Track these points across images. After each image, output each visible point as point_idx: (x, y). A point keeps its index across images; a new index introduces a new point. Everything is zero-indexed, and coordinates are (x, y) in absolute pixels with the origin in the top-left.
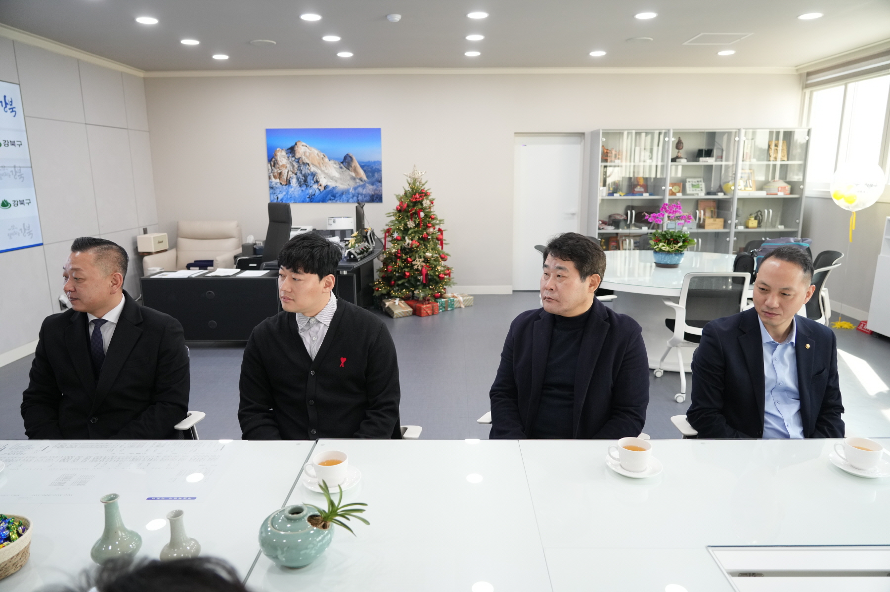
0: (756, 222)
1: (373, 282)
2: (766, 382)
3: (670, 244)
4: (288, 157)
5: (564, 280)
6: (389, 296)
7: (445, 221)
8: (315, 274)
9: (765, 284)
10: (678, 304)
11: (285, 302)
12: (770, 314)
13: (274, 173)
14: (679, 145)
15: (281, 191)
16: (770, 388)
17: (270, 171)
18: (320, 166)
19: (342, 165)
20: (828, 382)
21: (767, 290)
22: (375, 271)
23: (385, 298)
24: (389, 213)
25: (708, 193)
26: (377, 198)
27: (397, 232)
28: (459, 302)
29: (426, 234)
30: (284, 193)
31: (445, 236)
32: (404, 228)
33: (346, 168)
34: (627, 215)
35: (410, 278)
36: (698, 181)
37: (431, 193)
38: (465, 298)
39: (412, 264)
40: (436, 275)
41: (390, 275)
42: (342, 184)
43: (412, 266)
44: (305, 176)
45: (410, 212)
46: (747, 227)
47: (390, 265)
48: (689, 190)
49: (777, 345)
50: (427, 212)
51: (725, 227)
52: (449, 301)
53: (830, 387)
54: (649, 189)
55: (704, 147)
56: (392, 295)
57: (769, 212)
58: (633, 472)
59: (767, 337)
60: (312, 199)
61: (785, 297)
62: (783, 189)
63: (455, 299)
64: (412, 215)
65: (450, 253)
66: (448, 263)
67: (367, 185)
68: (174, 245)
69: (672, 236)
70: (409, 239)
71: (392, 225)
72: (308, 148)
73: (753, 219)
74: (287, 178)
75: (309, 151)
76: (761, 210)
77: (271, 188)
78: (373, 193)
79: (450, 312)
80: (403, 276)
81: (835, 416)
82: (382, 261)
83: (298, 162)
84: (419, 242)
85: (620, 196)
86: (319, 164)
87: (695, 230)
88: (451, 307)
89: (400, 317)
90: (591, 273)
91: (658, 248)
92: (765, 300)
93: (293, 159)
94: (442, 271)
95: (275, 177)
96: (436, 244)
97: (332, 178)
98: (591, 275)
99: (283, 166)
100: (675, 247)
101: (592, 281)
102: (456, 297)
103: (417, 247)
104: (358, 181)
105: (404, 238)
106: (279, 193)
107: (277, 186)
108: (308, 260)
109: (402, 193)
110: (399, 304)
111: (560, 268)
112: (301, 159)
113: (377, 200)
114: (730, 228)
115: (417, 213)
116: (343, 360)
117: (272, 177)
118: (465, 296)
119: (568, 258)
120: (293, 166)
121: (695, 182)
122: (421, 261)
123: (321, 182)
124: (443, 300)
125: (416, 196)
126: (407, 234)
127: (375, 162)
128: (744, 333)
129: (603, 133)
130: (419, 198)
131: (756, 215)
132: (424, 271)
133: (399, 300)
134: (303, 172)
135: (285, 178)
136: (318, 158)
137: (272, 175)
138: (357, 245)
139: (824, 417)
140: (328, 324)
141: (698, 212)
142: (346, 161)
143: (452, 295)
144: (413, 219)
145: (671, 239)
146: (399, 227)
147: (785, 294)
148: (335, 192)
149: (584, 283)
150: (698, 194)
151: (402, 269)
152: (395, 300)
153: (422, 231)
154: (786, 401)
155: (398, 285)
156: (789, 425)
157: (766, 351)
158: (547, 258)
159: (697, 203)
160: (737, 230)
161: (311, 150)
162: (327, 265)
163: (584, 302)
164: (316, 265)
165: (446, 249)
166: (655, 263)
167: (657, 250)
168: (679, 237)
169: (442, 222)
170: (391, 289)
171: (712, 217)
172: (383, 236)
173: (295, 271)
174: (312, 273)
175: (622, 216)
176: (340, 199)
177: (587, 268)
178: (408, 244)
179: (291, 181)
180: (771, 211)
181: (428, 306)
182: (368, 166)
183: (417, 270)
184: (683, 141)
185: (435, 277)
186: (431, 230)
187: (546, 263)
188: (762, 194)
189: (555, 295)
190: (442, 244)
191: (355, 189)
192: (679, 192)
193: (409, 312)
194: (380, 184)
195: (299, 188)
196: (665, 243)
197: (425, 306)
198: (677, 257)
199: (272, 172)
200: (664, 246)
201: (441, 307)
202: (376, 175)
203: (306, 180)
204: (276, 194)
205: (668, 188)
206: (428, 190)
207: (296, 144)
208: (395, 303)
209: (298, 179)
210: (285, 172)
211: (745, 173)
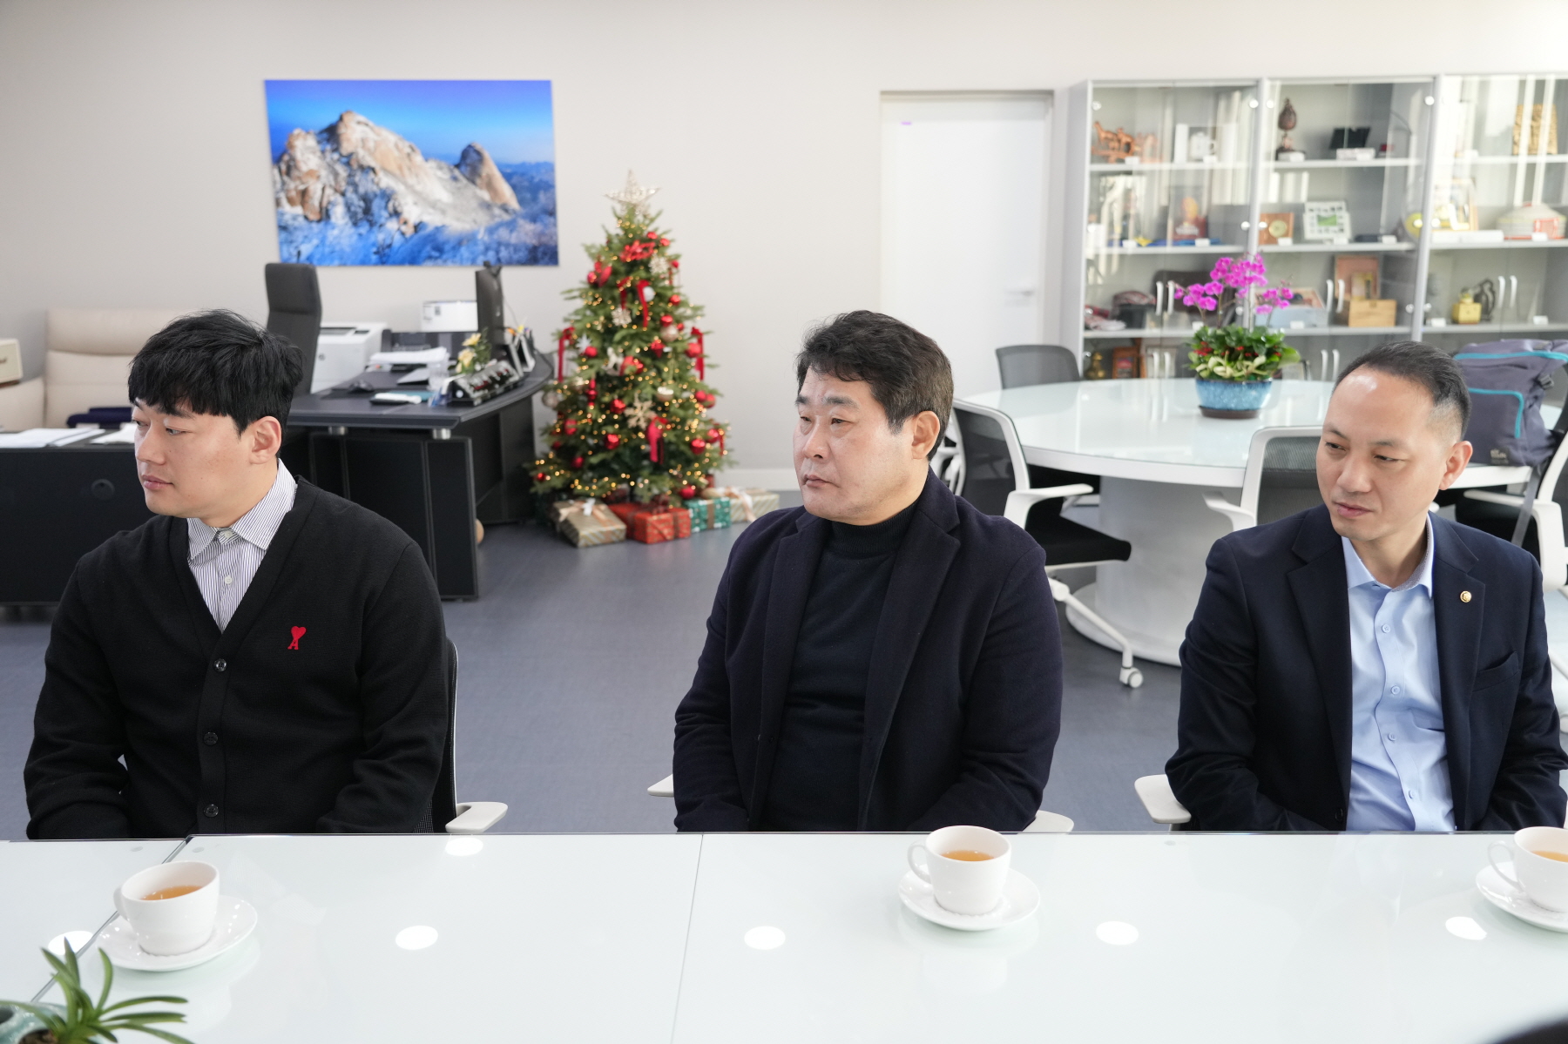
0: (1478, 307)
1: (533, 458)
2: (1356, 688)
3: (1236, 359)
4: (323, 152)
5: (847, 432)
6: (567, 493)
7: (706, 311)
8: (224, 415)
9: (1336, 432)
10: (1239, 505)
11: (152, 490)
12: (1350, 508)
13: (287, 191)
14: (1286, 119)
15: (306, 237)
16: (1371, 703)
17: (279, 186)
18: (403, 176)
19: (457, 172)
20: (1523, 687)
21: (1343, 449)
22: (537, 433)
23: (560, 499)
24: (570, 291)
25: (1359, 239)
26: (543, 254)
27: (588, 337)
28: (743, 507)
29: (659, 342)
30: (315, 242)
31: (709, 347)
32: (604, 326)
33: (468, 179)
34: (1155, 292)
35: (621, 450)
36: (1333, 209)
37: (672, 241)
38: (758, 499)
39: (623, 414)
40: (685, 443)
41: (572, 442)
42: (458, 219)
43: (624, 420)
44: (367, 199)
45: (618, 286)
46: (1454, 321)
47: (572, 418)
48: (1311, 230)
49: (1383, 594)
50: (664, 288)
51: (1398, 322)
52: (718, 507)
53: (1528, 701)
54: (1213, 230)
55: (1348, 122)
56: (576, 492)
57: (1508, 284)
58: (961, 914)
59: (1359, 571)
60: (384, 256)
61: (1384, 464)
62: (1546, 225)
63: (733, 501)
64: (624, 294)
65: (721, 390)
66: (716, 414)
67: (521, 222)
68: (37, 369)
69: (1240, 340)
70: (617, 355)
71: (577, 321)
72: (372, 129)
73: (1469, 300)
74: (321, 203)
75: (376, 138)
76: (1492, 278)
77: (283, 228)
78: (534, 242)
79: (720, 532)
80: (604, 445)
81: (1538, 776)
82: (555, 409)
83: (348, 164)
84: (640, 362)
85: (1139, 245)
86: (400, 168)
87: (1324, 329)
88: (722, 521)
89: (595, 545)
90: (914, 409)
91: (1206, 369)
92: (1340, 473)
93: (336, 156)
94: (697, 432)
95: (291, 201)
96: (684, 368)
97: (434, 205)
98: (916, 415)
99: (311, 173)
100: (1247, 367)
101: (920, 429)
102: (736, 497)
103: (639, 373)
104: (497, 211)
105: (604, 351)
106: (303, 242)
107: (296, 224)
108: (200, 380)
109: (601, 240)
110: (592, 513)
111: (837, 401)
112: (354, 157)
113: (546, 259)
114: (1411, 324)
115: (635, 293)
116: (298, 633)
117: (284, 201)
118: (762, 494)
119: (854, 374)
120: (336, 175)
121: (1326, 211)
122: (645, 408)
123: (405, 215)
124: (702, 503)
125: (633, 248)
126: (611, 343)
127: (538, 166)
128: (1304, 563)
129: (1096, 90)
130: (641, 253)
131: (1478, 290)
132: (654, 435)
133: (596, 504)
134: (361, 190)
135: (316, 204)
136: (396, 153)
137: (282, 196)
138: (478, 367)
139: (1512, 778)
140: (265, 546)
141: (1330, 284)
142: (468, 163)
143: (727, 491)
144: (627, 305)
145: (1239, 348)
146: (592, 325)
147: (1384, 458)
148: (441, 238)
149: (899, 436)
150: (1331, 241)
151: (600, 427)
152: (585, 502)
153: (649, 335)
154: (1410, 736)
155: (592, 468)
156: (1415, 794)
157: (1357, 606)
158: (806, 380)
159: (1333, 262)
160: (1427, 329)
161: (378, 135)
162: (257, 392)
163: (903, 484)
164: (225, 394)
165: (711, 379)
166: (1201, 407)
167: (1204, 374)
168: (1259, 341)
169: (699, 312)
170: (574, 477)
171: (1368, 297)
172: (556, 346)
173: (170, 409)
174: (215, 412)
175: (1144, 296)
176: (455, 256)
177: (903, 398)
178: (615, 367)
179: (331, 213)
180: (1514, 280)
181: (664, 516)
182: (523, 175)
183: (637, 429)
184: (1297, 107)
185: (683, 448)
186: (672, 332)
187: (804, 392)
188: (1494, 239)
189: (828, 471)
190: (700, 366)
191: (491, 231)
192: (1286, 235)
193: (618, 533)
194: (552, 219)
195: (353, 230)
196: (1223, 357)
197: (655, 518)
198: (1253, 393)
199: (282, 189)
200: (1220, 364)
201: (697, 521)
202: (542, 197)
203: (366, 212)
204: (295, 245)
205: (1255, 225)
206: (665, 233)
207: (341, 119)
208: (582, 510)
209: (348, 206)
210: (315, 189)
211: (1460, 187)
